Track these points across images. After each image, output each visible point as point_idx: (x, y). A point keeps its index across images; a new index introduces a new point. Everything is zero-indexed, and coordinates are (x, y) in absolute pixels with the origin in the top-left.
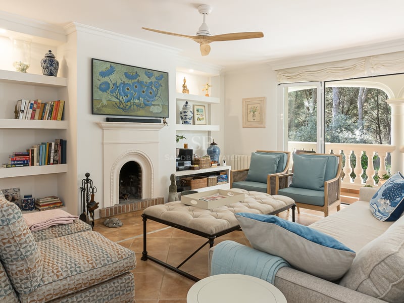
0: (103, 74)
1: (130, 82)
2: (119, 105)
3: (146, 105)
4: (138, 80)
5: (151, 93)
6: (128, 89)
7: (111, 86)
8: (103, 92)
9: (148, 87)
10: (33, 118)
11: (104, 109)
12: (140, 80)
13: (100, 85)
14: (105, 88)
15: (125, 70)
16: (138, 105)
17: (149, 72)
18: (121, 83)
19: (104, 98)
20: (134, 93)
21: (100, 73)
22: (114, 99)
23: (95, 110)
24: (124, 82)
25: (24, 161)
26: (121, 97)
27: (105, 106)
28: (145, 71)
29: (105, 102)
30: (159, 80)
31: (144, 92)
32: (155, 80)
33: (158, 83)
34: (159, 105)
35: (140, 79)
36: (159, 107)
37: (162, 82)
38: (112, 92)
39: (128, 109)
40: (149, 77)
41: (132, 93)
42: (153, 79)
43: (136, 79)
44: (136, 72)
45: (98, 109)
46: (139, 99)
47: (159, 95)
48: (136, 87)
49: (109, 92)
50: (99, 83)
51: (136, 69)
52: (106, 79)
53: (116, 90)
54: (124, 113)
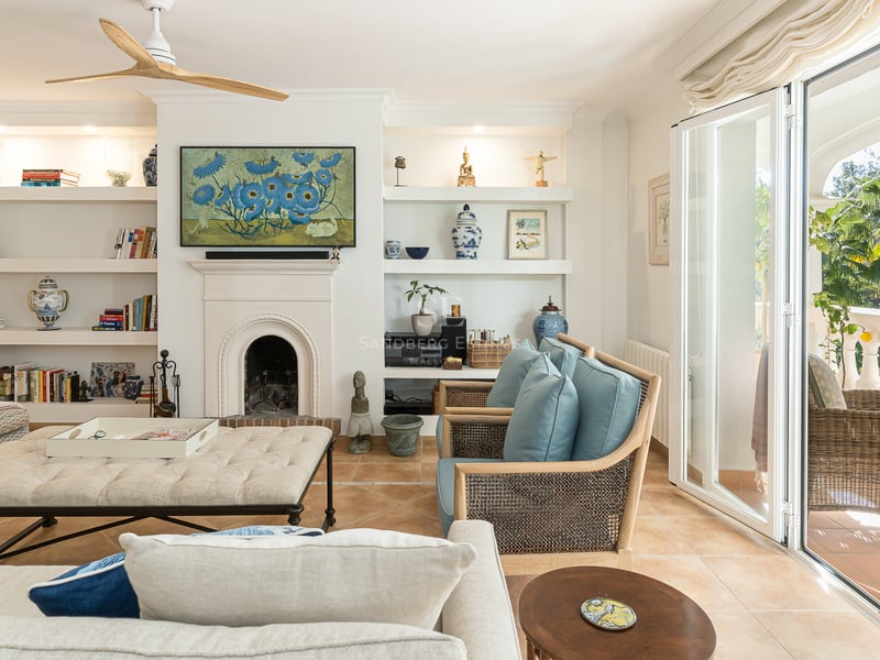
0: (200, 172)
1: (258, 179)
2: (232, 227)
3: (295, 222)
4: (277, 173)
5: (308, 196)
6: (253, 194)
7: (218, 191)
8: (201, 204)
9: (300, 184)
10: (132, 256)
11: (203, 236)
12: (281, 172)
13: (195, 193)
14: (205, 197)
15: (246, 157)
16: (277, 225)
17: (302, 154)
18: (239, 184)
19: (203, 215)
20: (267, 201)
21: (195, 170)
22: (223, 216)
23: (185, 238)
24: (244, 181)
25: (115, 322)
26: (238, 211)
27: (205, 231)
28: (292, 152)
29: (204, 223)
30: (328, 166)
31: (290, 196)
32: (318, 167)
33: (327, 172)
34: (329, 220)
35: (281, 170)
36: (328, 225)
37: (337, 170)
38: (218, 203)
39: (252, 234)
40: (303, 164)
41: (263, 201)
42: (314, 167)
43: (272, 171)
44: (272, 158)
45: (191, 237)
46: (278, 212)
47: (328, 199)
48: (272, 187)
49: (212, 203)
50: (194, 189)
51: (271, 153)
52: (208, 180)
53: (228, 199)
54: (243, 242)
